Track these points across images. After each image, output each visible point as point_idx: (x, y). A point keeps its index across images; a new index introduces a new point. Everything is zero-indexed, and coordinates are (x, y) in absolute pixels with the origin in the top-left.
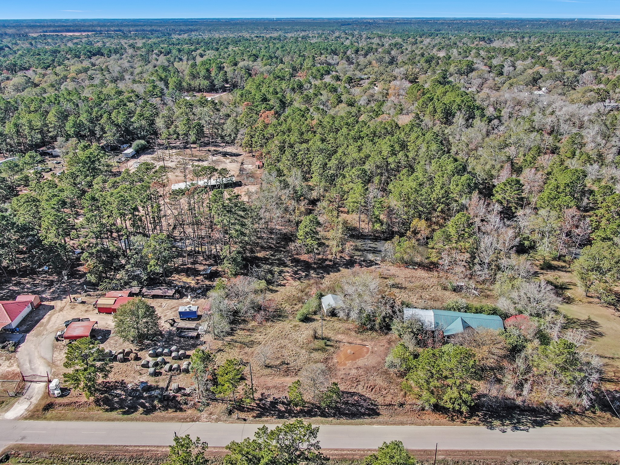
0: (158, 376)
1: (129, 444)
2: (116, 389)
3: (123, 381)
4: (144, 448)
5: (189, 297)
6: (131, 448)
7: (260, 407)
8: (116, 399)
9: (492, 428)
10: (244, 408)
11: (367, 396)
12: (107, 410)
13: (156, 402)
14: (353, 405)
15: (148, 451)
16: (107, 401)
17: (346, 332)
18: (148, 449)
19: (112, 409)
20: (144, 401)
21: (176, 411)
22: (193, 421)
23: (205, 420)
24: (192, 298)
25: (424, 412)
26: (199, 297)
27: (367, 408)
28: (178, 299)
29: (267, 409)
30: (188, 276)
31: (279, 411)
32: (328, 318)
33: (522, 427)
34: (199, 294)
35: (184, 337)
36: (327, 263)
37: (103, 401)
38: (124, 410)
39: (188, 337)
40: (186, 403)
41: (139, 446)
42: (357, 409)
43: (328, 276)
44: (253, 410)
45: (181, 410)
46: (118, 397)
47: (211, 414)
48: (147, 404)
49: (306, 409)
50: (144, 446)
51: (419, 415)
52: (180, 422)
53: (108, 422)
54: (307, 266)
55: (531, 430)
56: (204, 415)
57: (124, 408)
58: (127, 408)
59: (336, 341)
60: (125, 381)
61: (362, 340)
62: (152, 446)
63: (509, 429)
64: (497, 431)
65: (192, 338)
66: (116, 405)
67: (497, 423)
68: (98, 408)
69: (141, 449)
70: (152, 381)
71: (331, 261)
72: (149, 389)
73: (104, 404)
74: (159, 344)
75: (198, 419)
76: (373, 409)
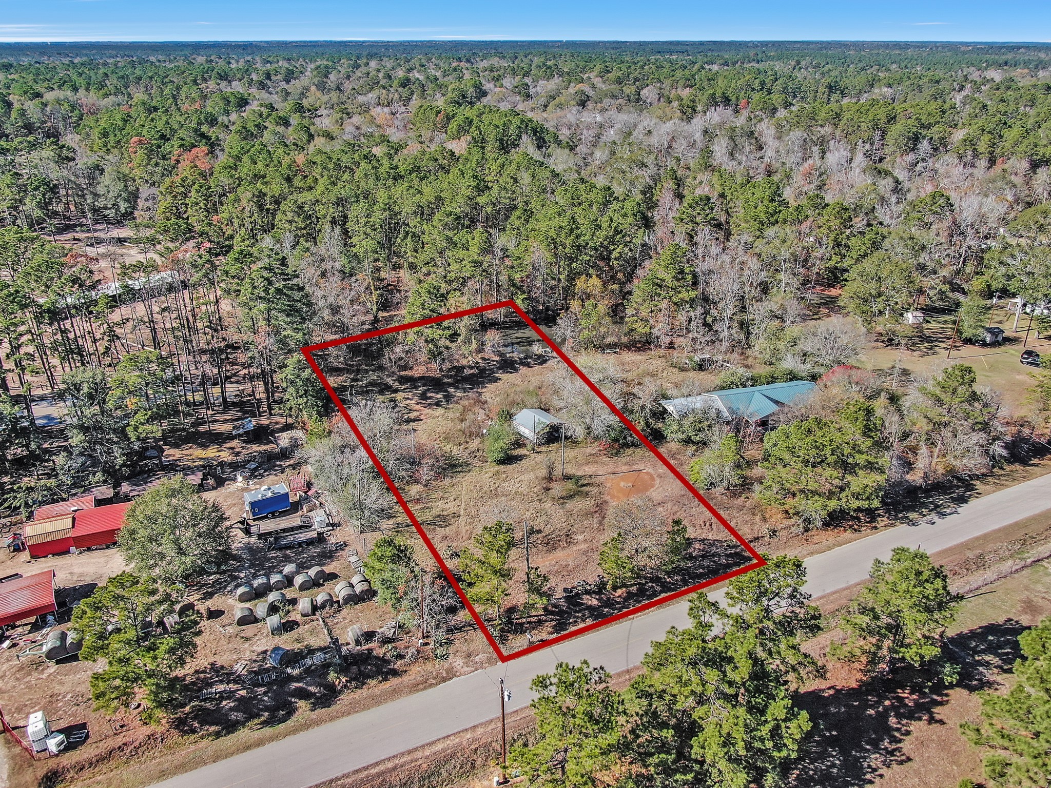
0: (292, 629)
1: (340, 774)
2: (211, 685)
3: (212, 664)
4: (382, 768)
5: (240, 478)
6: (349, 780)
7: (552, 613)
8: (227, 704)
9: (913, 523)
10: (522, 624)
11: (710, 537)
12: (218, 735)
13: (332, 676)
14: (703, 557)
15: (395, 768)
16: (205, 717)
17: (591, 459)
18: (390, 765)
19: (231, 727)
20: (300, 685)
21: (385, 679)
22: (444, 680)
23: (466, 669)
24: (247, 479)
25: (809, 533)
26: (262, 476)
27: (726, 555)
28: (214, 488)
29: (566, 612)
30: (204, 446)
31: (590, 608)
32: (543, 448)
33: (948, 511)
34: (256, 469)
35: (289, 547)
36: (467, 372)
37: (195, 718)
38: (262, 719)
39: (300, 544)
40: (401, 656)
41: (366, 768)
42: (714, 562)
43: (484, 390)
44: (540, 622)
45: (395, 673)
46: (228, 698)
47: (469, 655)
48: (312, 689)
49: (634, 589)
50: (377, 764)
51: (807, 540)
52: (417, 691)
53: (249, 752)
54: (436, 384)
55: (959, 510)
56: (458, 662)
57: (258, 716)
58: (266, 714)
59: (590, 476)
60: (219, 664)
61: (627, 464)
62: (395, 757)
63: (934, 516)
64: (923, 526)
65: (310, 542)
66: (233, 716)
67: (913, 515)
68: (192, 737)
69: (374, 771)
70: (287, 642)
71: (471, 368)
72: (291, 658)
73: (202, 724)
74: (242, 575)
75: (451, 674)
76: (736, 553)
